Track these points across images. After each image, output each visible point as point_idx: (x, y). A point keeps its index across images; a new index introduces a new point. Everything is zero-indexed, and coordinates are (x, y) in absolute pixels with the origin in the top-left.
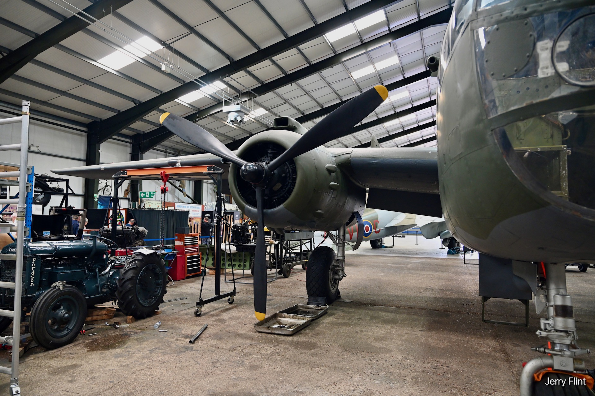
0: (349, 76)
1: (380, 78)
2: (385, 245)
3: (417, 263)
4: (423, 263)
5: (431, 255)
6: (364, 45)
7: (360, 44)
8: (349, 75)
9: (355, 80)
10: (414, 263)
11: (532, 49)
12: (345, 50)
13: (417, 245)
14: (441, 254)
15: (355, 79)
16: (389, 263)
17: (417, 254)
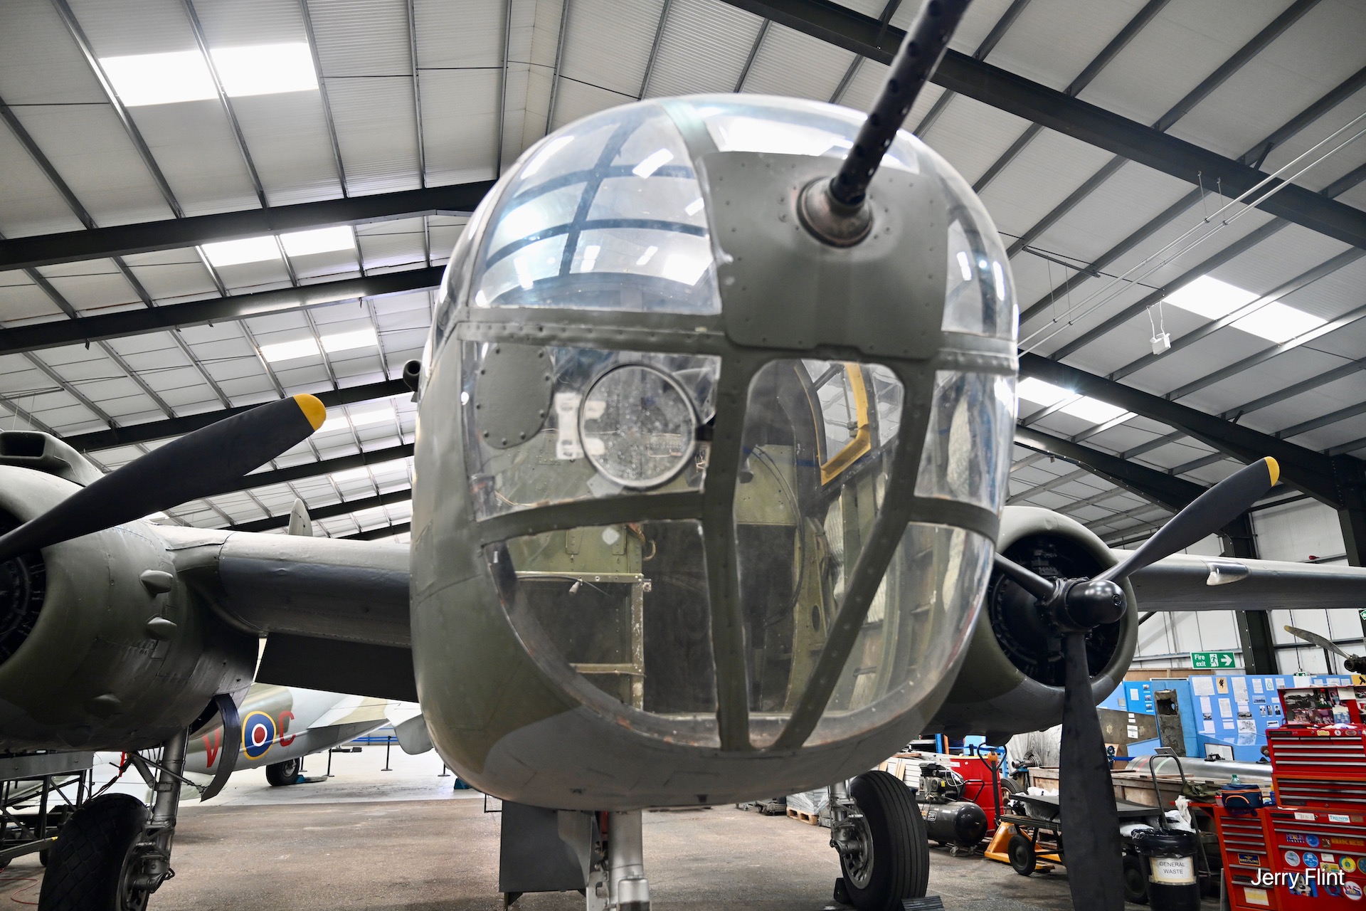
0: (255, 352)
1: (332, 371)
2: (305, 775)
3: (380, 817)
4: (394, 817)
5: (416, 794)
6: (299, 290)
7: (290, 285)
8: (253, 351)
9: (268, 365)
10: (373, 818)
11: (548, 403)
12: (251, 291)
13: (387, 769)
14: (440, 789)
15: (269, 360)
16: (308, 825)
17: (383, 794)
